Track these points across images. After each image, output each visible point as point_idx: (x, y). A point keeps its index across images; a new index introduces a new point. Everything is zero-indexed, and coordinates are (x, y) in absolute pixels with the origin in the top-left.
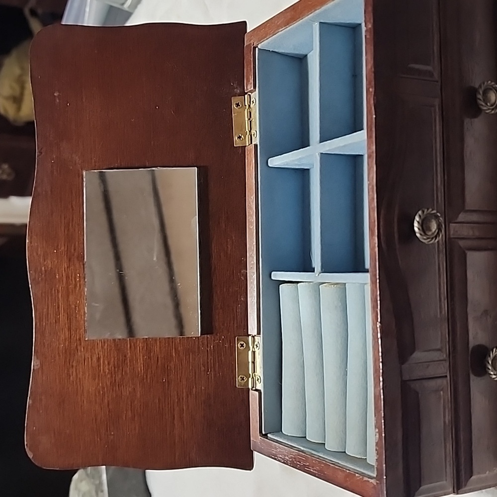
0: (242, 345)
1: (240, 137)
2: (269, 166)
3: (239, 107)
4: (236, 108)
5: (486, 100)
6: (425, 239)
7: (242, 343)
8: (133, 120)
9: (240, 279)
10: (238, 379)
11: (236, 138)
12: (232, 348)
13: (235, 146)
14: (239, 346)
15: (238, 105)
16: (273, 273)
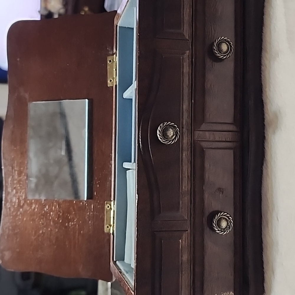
0: (108, 207)
1: (111, 81)
2: (123, 98)
3: (111, 62)
4: (109, 63)
5: (220, 50)
6: (164, 141)
7: (108, 205)
8: (55, 73)
9: (109, 167)
10: (106, 227)
11: (109, 82)
12: (103, 208)
13: (108, 86)
14: (107, 207)
15: (110, 61)
16: (124, 163)
